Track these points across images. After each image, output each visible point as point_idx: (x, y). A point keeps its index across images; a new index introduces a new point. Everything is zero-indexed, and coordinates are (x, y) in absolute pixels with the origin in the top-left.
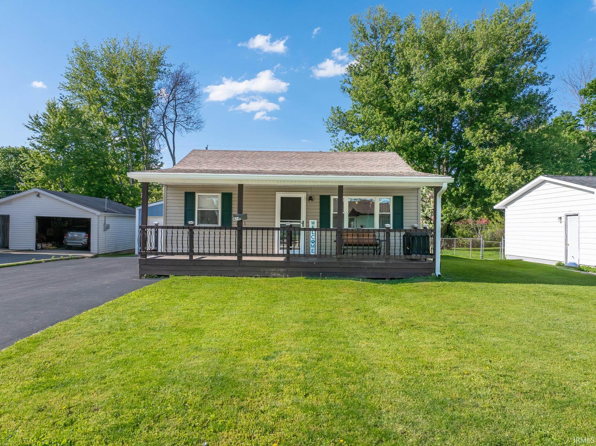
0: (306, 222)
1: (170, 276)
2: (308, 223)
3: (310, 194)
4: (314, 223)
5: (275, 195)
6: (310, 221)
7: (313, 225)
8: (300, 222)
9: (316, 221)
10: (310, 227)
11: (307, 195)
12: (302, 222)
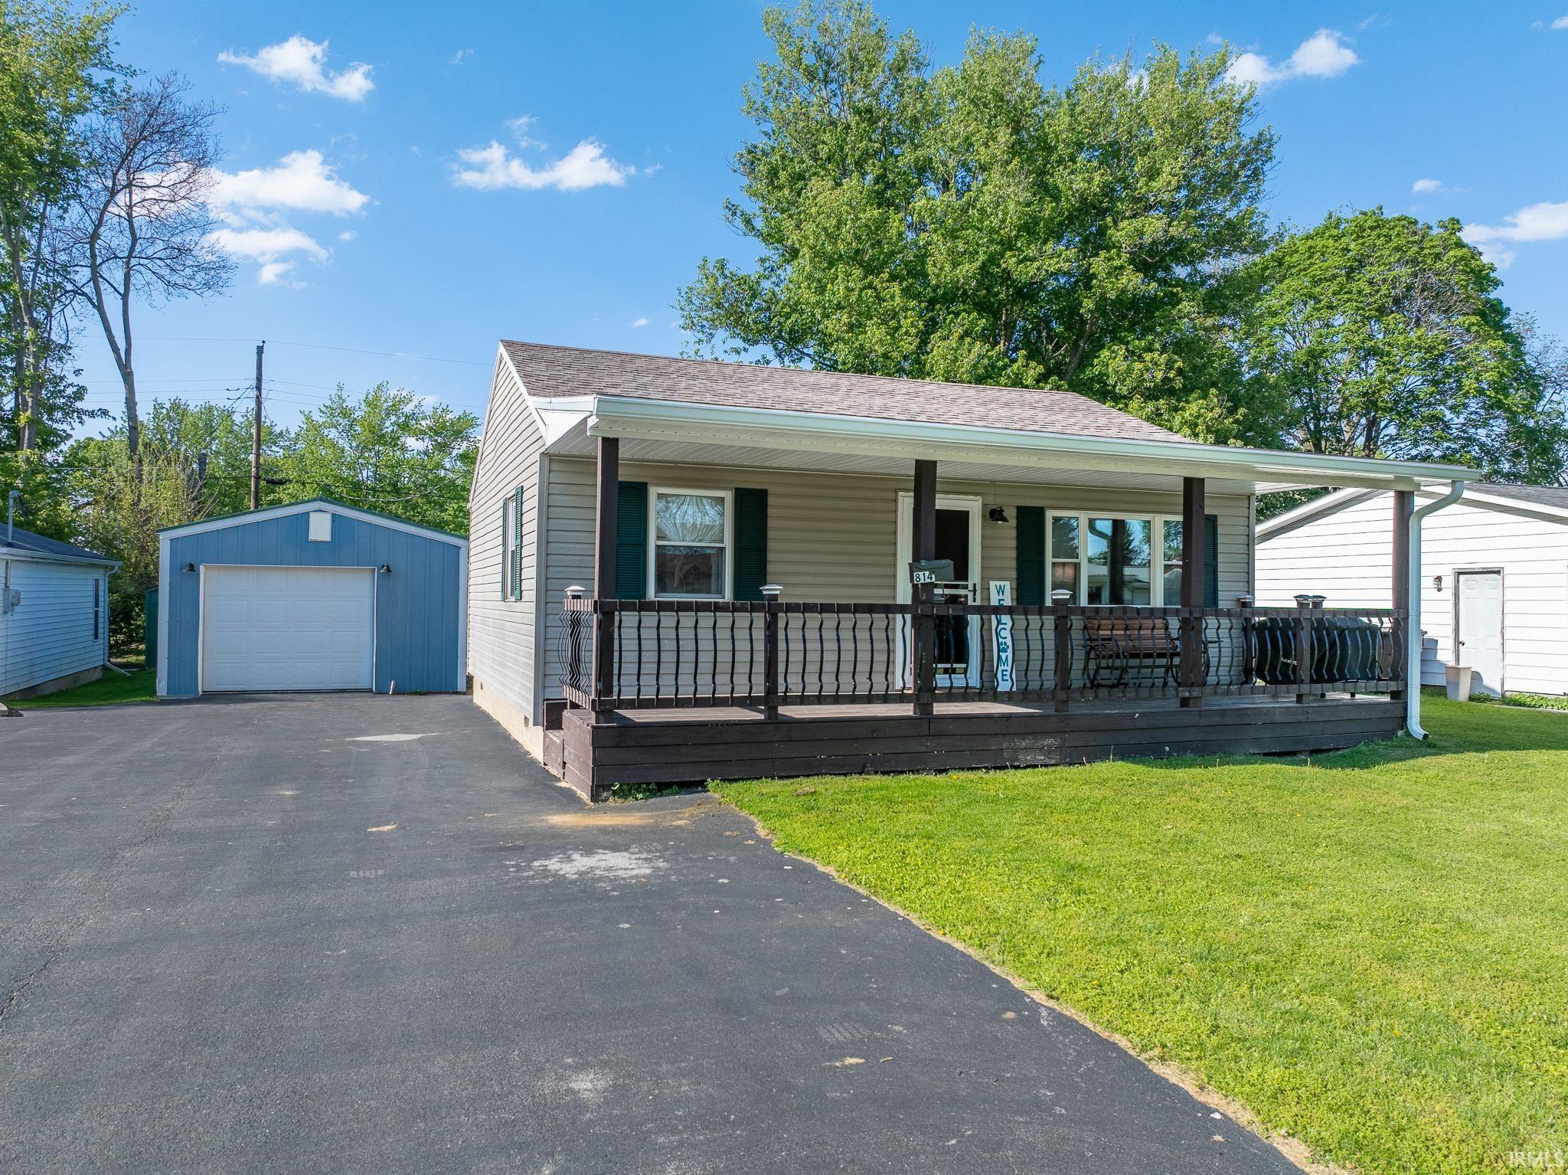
0: (982, 589)
1: (711, 784)
2: (986, 589)
3: (994, 502)
4: (1002, 592)
5: (895, 501)
6: (993, 584)
7: (1001, 597)
8: (966, 587)
9: (1007, 584)
10: (994, 602)
11: (984, 505)
12: (971, 587)
